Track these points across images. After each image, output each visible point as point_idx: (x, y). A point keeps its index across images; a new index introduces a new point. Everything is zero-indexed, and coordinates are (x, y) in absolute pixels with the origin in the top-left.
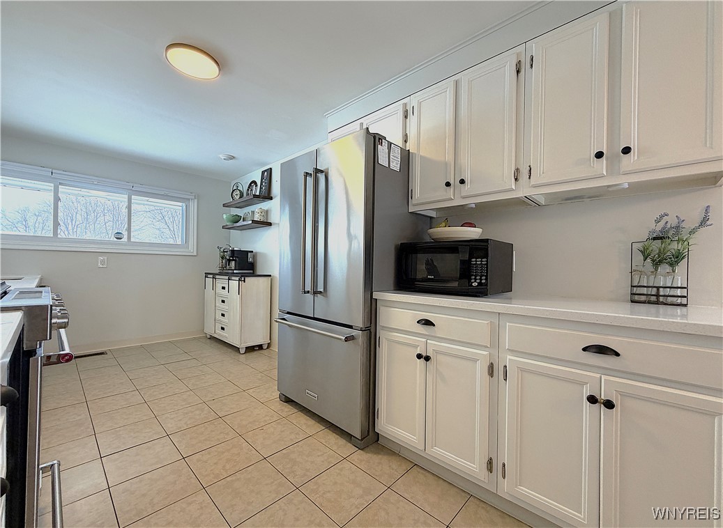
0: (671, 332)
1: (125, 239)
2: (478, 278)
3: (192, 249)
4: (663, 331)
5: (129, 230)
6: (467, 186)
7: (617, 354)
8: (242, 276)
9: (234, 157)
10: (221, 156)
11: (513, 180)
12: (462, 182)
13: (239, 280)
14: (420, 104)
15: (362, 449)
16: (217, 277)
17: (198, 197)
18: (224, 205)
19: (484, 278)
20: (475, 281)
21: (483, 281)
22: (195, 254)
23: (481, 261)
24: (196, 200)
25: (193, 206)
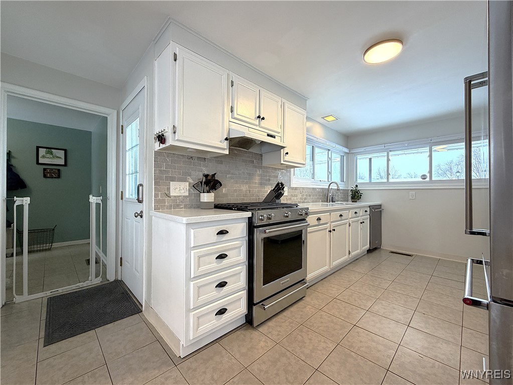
1: (428, 179)
5: (430, 172)
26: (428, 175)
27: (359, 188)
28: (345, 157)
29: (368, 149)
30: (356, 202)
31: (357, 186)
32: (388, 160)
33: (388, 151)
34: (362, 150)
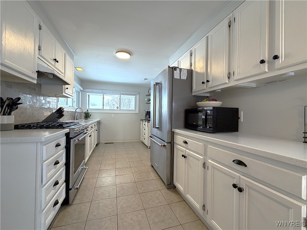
0: (266, 157)
1: (119, 109)
2: (209, 124)
3: (137, 111)
4: (262, 156)
5: (120, 106)
6: (210, 83)
7: (246, 166)
8: (148, 121)
9: (147, 79)
10: (143, 79)
11: (227, 78)
12: (208, 81)
13: (148, 122)
14: (195, 49)
15: (167, 189)
16: (143, 121)
17: (139, 93)
18: (146, 96)
19: (211, 125)
20: (208, 126)
21: (211, 126)
22: (138, 113)
23: (210, 117)
24: (138, 95)
25: (138, 96)
26: (119, 107)
27: (89, 111)
28: (80, 93)
29: (94, 91)
30: (87, 119)
31: (88, 110)
32: (103, 98)
33: (104, 94)
34: (91, 90)
